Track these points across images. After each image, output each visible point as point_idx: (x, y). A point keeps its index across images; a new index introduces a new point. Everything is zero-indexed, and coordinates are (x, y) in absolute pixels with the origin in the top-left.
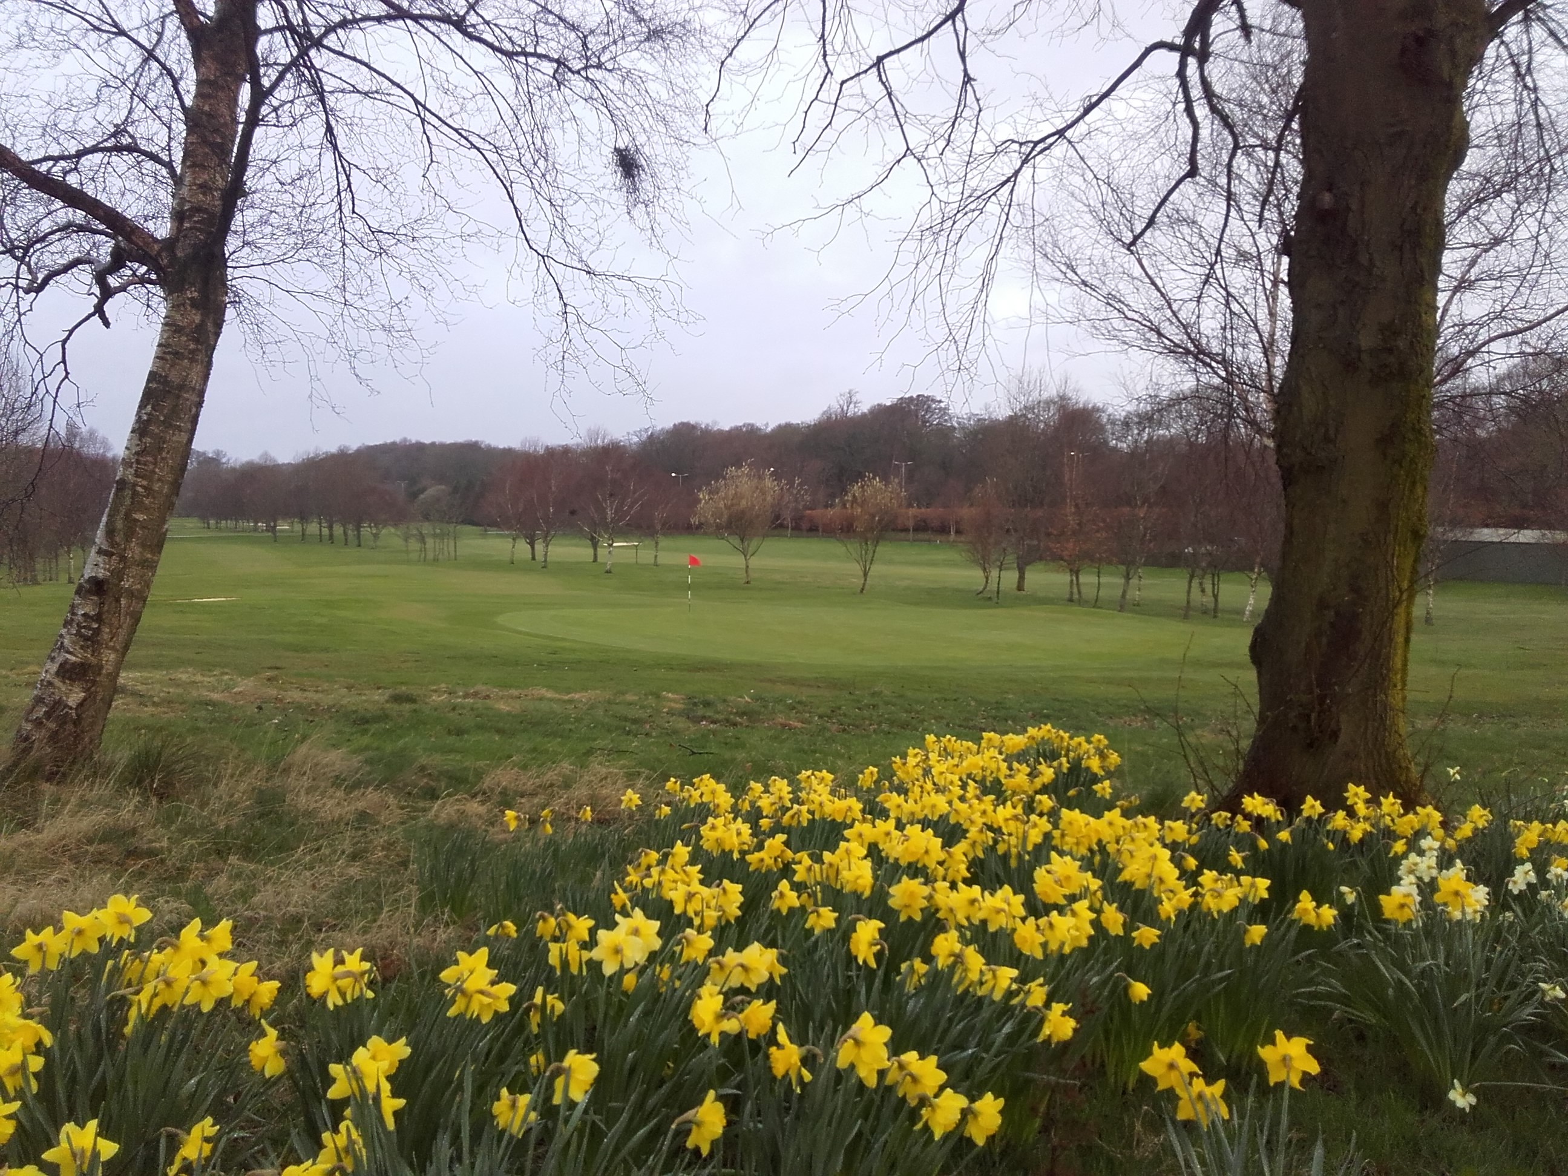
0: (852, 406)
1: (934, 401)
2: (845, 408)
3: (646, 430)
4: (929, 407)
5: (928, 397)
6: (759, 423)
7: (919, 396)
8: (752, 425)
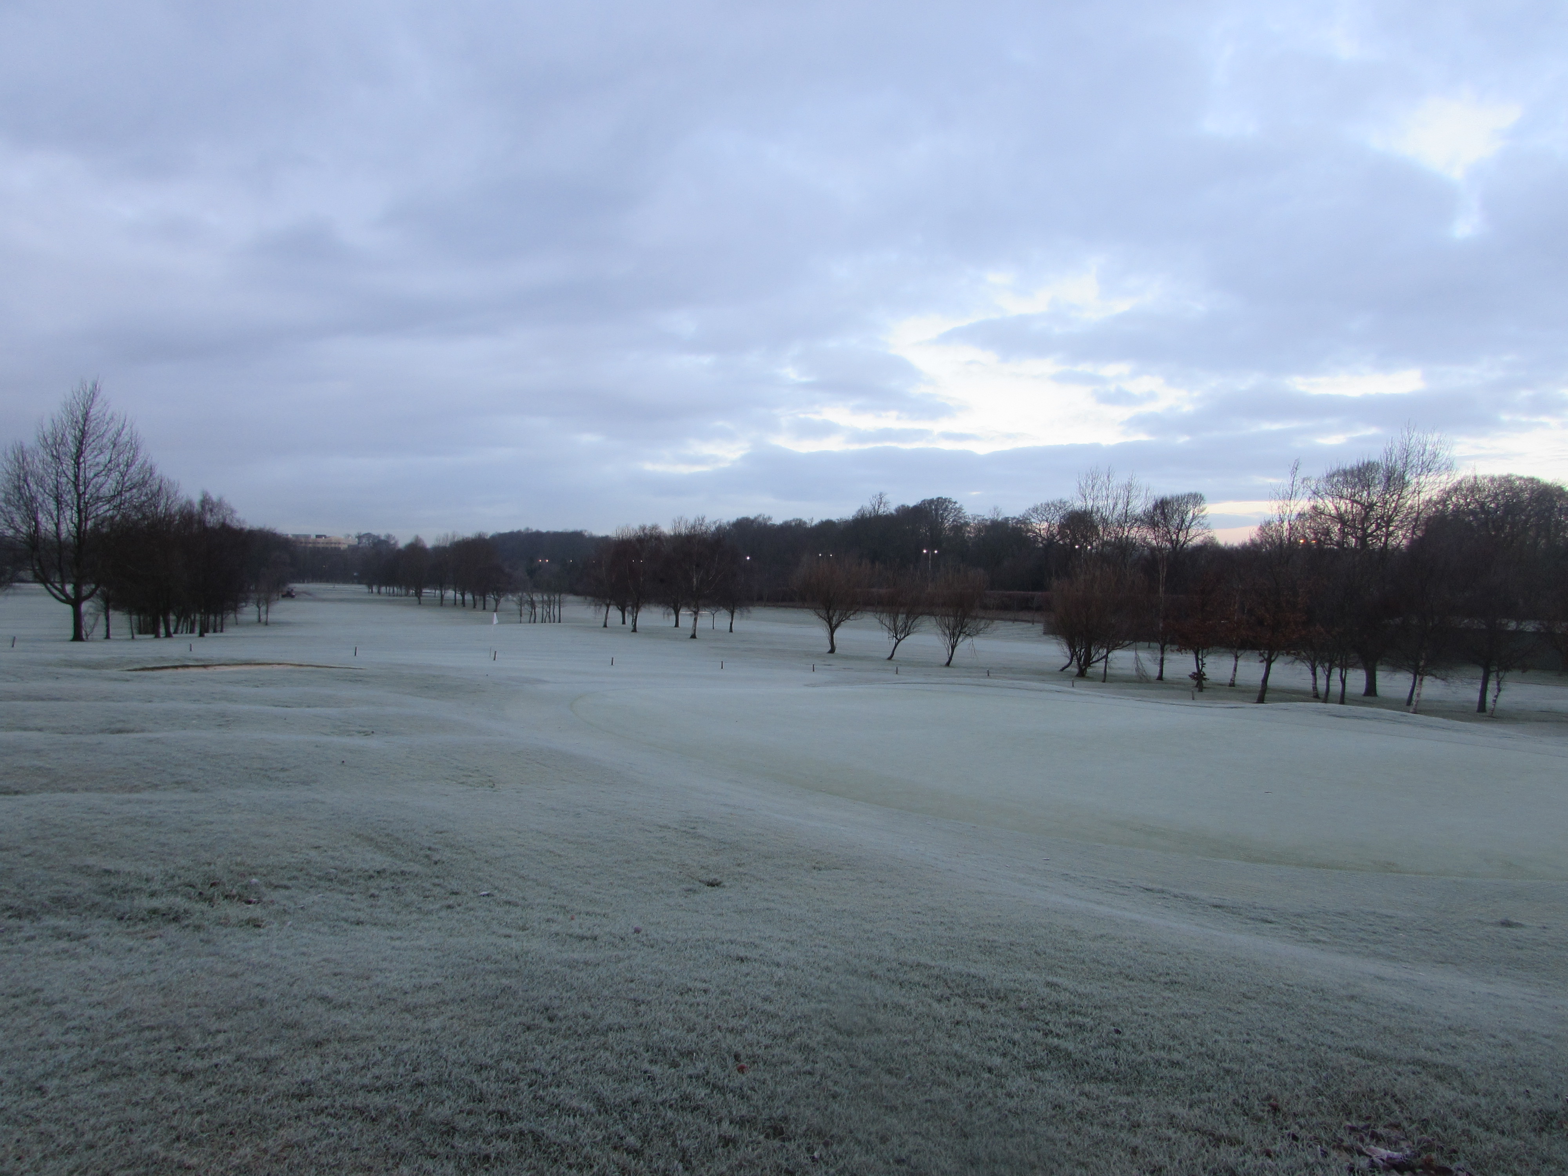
0: (882, 505)
1: (949, 502)
2: (877, 507)
3: (715, 523)
4: (947, 507)
5: (945, 500)
6: (806, 518)
7: (939, 498)
8: (800, 520)
